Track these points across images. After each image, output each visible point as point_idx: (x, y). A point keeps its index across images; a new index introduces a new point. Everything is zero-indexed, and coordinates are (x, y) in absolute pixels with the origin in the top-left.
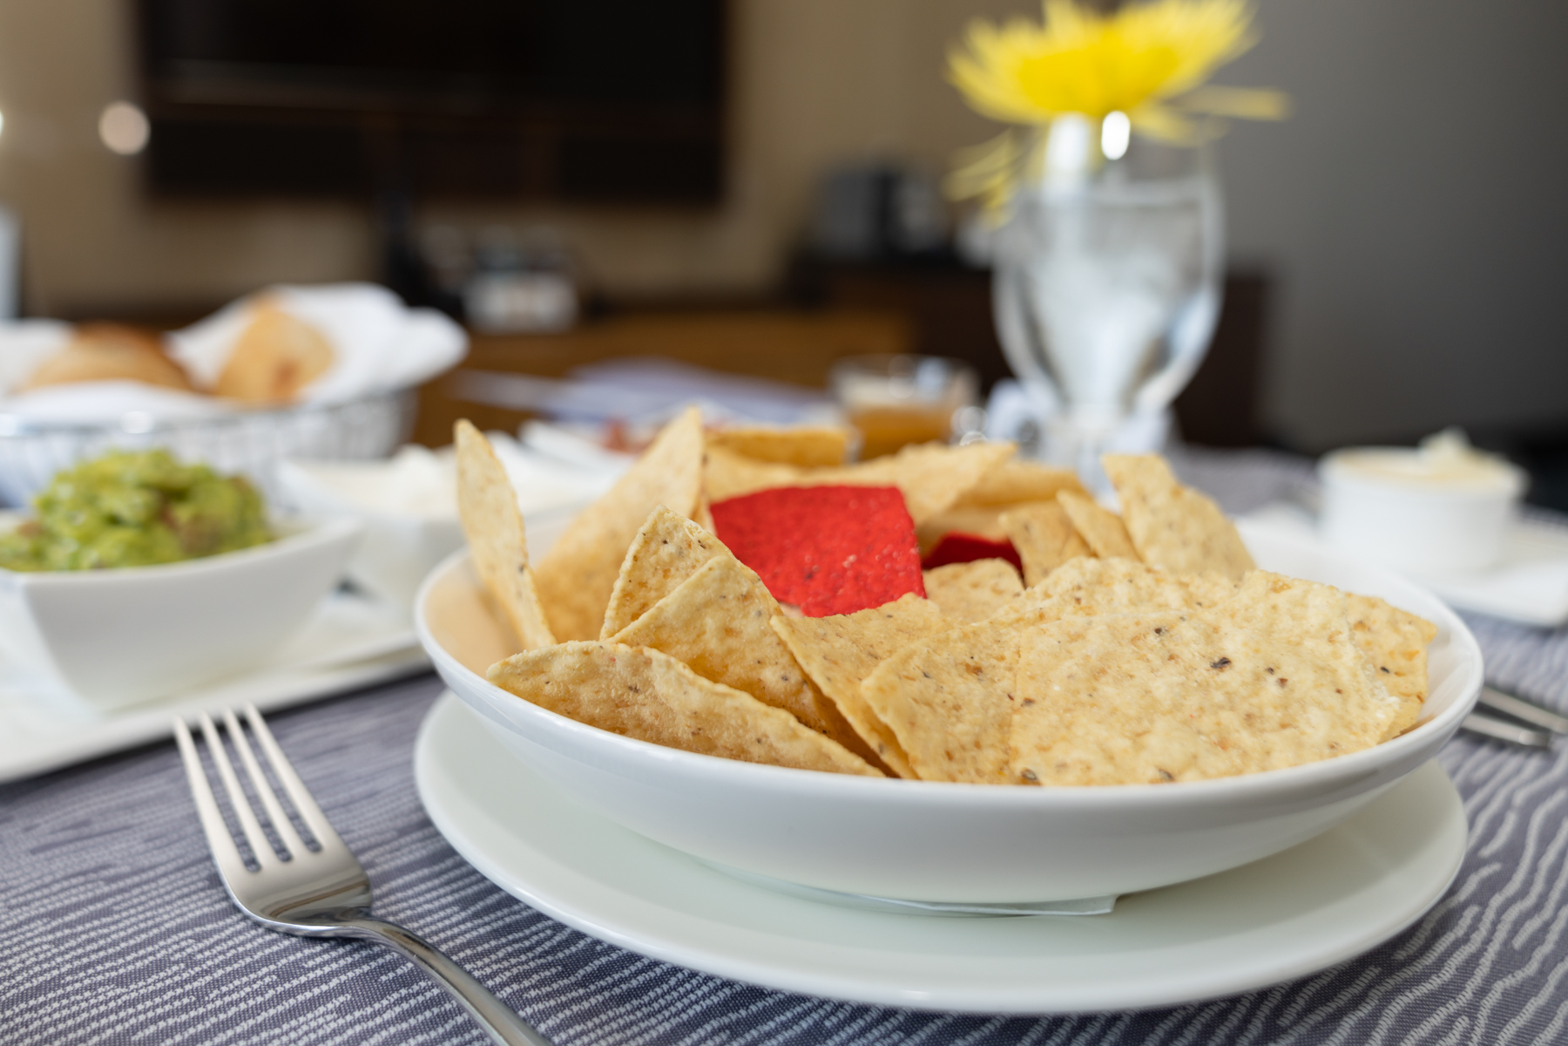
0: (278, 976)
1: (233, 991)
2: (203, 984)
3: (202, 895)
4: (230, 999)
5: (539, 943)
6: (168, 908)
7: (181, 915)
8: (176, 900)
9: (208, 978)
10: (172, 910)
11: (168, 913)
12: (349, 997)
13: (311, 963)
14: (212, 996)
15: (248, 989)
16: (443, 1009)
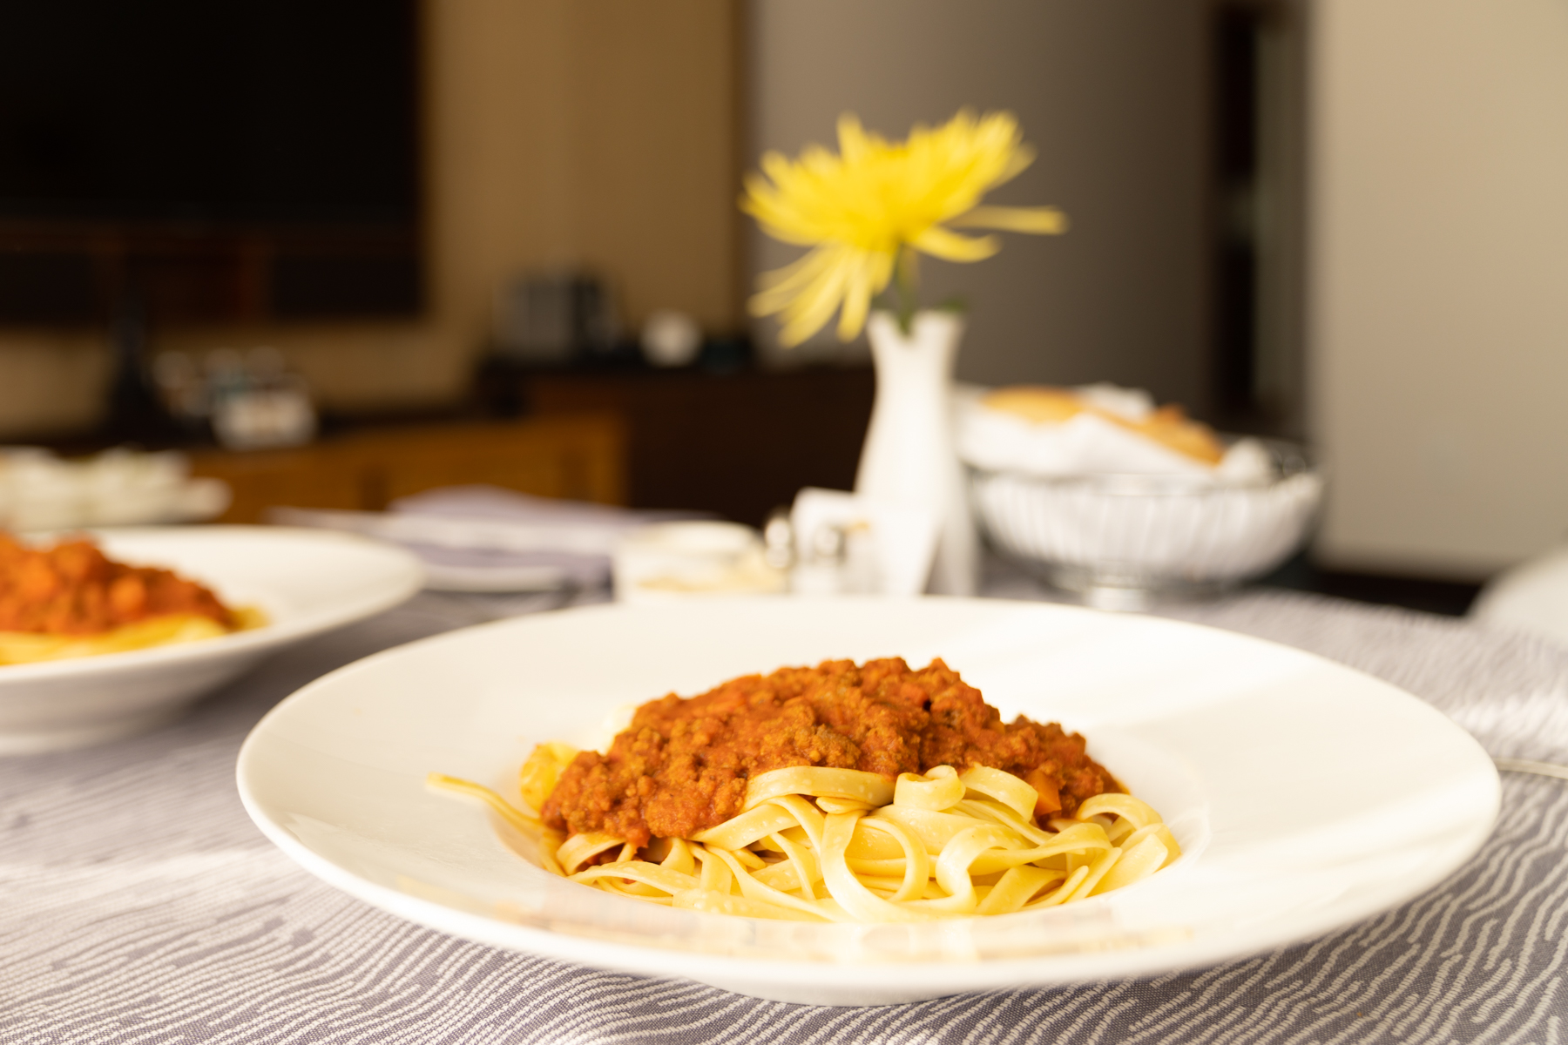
0: (121, 1023)
1: (83, 1033)
2: (57, 1028)
3: (47, 976)
4: (81, 1039)
5: (342, 991)
6: (19, 986)
7: (31, 990)
8: (25, 980)
9: (61, 1025)
10: (23, 988)
11: (20, 990)
12: (182, 1037)
13: (148, 1016)
14: (65, 1037)
15: (96, 1032)
16: (261, 1041)
